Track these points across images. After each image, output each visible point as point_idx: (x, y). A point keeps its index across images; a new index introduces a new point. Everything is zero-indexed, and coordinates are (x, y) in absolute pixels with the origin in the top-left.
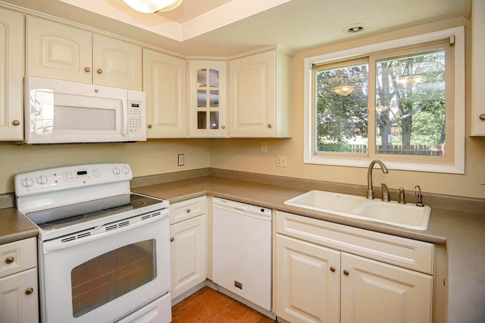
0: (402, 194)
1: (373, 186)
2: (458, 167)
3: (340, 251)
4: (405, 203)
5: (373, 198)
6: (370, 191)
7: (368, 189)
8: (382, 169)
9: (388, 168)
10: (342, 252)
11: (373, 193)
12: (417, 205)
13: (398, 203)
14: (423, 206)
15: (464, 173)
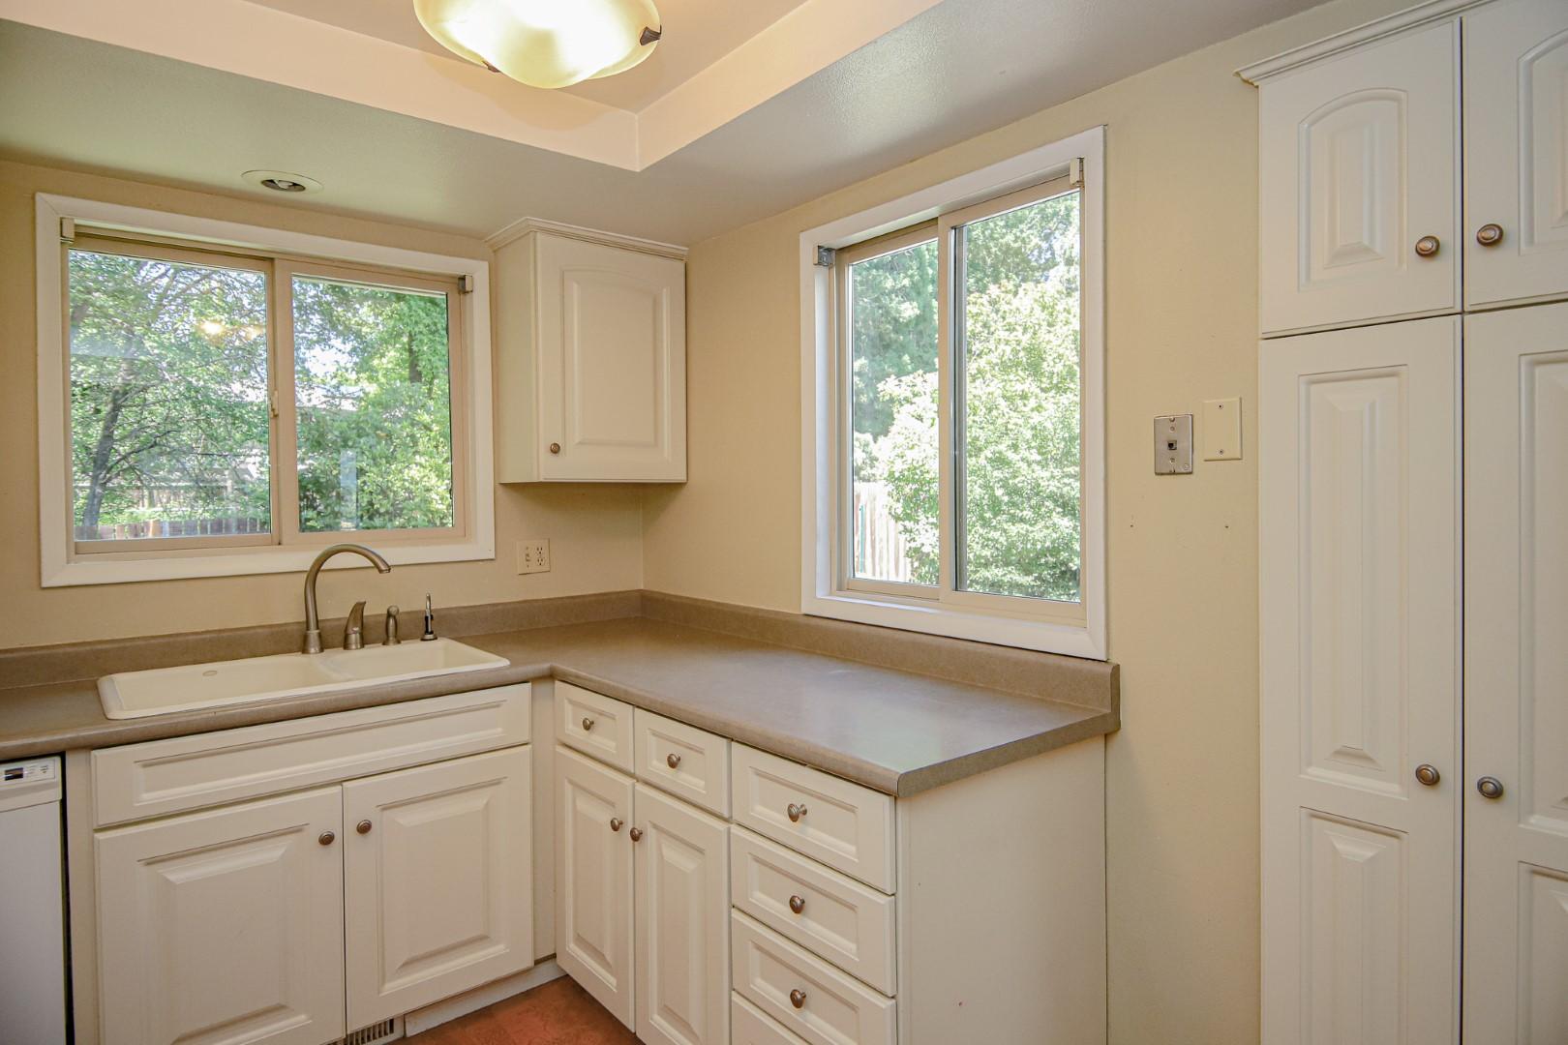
0: (391, 621)
1: (319, 618)
2: (483, 545)
3: (341, 782)
4: (399, 642)
5: (322, 650)
6: (313, 633)
7: (308, 628)
8: (377, 566)
9: (390, 564)
10: (344, 784)
11: (320, 635)
12: (423, 640)
13: (384, 644)
14: (436, 639)
15: (493, 557)
